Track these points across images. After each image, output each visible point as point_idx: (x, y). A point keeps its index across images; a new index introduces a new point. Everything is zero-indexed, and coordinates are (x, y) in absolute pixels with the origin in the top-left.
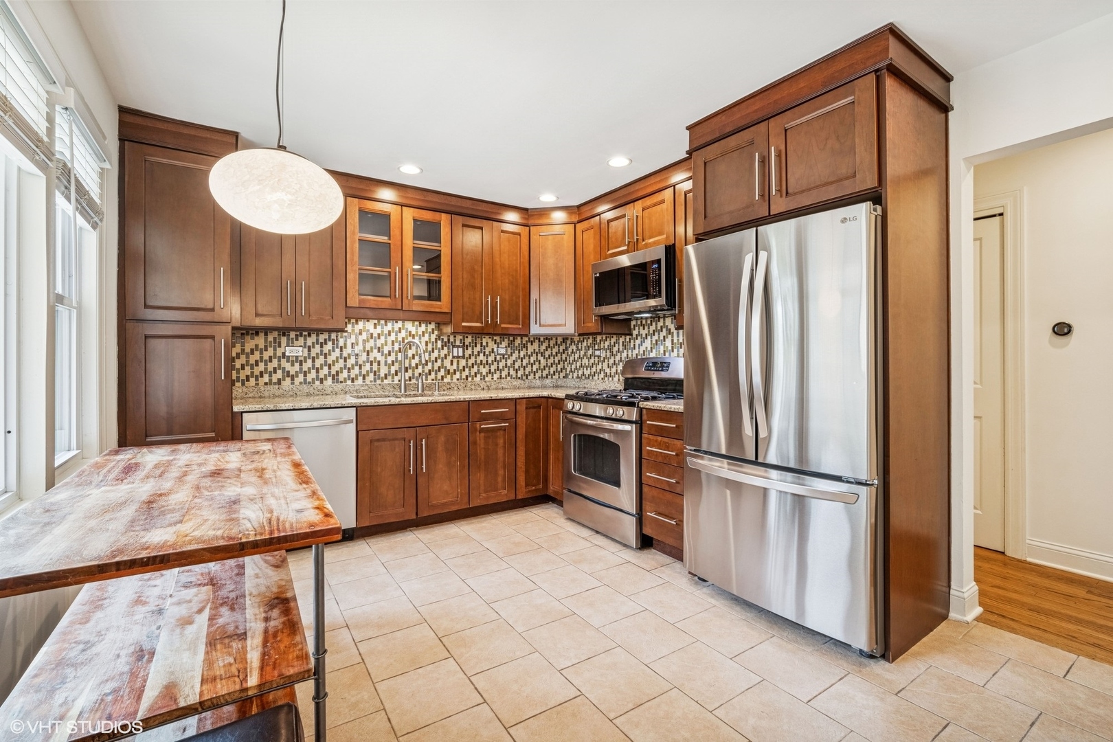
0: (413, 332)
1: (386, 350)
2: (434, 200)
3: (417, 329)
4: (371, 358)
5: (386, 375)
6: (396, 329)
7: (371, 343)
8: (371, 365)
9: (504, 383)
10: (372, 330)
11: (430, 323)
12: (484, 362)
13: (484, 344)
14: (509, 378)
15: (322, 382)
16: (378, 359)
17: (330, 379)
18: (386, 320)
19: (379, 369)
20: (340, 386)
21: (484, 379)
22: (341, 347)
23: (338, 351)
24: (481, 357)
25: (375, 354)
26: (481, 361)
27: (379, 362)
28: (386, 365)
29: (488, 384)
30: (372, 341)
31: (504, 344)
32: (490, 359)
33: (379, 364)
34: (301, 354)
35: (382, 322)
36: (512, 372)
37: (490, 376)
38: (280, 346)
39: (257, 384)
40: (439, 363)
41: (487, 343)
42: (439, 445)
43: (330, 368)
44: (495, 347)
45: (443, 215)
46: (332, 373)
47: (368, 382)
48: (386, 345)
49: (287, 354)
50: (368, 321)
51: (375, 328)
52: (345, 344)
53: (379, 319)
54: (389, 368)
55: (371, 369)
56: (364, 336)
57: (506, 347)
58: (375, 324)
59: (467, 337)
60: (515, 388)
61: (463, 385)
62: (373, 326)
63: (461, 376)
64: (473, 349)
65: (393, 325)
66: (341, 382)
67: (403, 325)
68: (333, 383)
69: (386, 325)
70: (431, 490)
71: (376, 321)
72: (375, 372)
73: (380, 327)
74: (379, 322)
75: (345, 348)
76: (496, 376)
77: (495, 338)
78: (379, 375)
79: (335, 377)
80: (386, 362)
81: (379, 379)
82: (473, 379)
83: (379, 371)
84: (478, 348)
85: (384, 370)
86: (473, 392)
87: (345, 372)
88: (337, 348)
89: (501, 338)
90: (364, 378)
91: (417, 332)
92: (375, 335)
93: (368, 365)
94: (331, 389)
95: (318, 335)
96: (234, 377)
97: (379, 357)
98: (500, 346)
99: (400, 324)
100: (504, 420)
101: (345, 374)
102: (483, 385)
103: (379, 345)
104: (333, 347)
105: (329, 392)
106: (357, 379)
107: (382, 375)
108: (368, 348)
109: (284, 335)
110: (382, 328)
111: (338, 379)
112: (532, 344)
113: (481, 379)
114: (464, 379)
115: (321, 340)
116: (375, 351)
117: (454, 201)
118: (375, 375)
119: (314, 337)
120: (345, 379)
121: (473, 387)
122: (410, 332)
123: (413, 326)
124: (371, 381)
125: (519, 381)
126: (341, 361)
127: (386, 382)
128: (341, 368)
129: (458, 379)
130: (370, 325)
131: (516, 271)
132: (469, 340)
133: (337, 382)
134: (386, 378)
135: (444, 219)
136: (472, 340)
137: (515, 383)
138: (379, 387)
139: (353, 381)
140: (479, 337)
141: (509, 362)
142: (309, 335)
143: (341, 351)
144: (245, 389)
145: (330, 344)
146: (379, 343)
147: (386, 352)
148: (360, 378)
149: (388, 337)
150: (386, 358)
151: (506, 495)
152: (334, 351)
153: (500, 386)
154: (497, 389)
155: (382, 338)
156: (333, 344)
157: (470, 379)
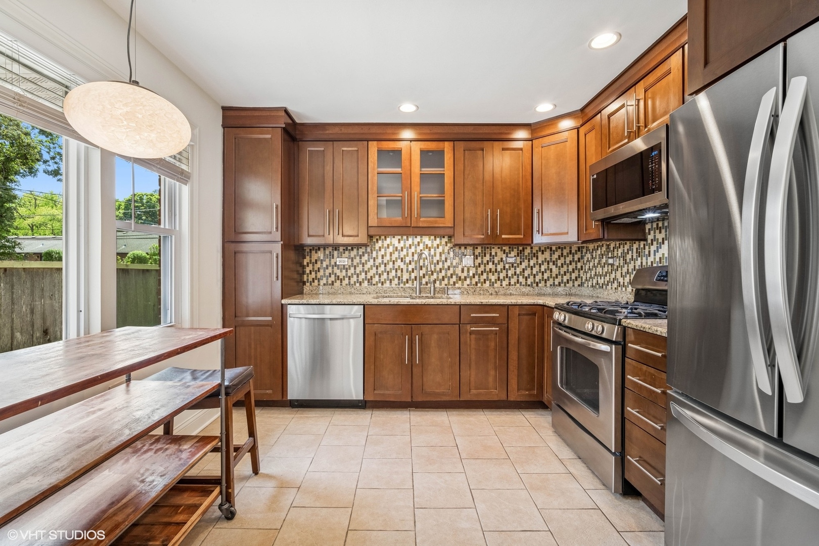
0: (430, 245)
1: (408, 260)
2: (439, 131)
3: (432, 242)
4: (396, 267)
5: (407, 280)
6: (416, 243)
7: (396, 255)
8: (396, 271)
9: (512, 290)
10: (397, 244)
11: (444, 237)
12: (493, 270)
13: (493, 254)
14: (518, 285)
15: (360, 285)
16: (401, 267)
17: (366, 282)
18: (408, 235)
19: (402, 275)
20: (373, 287)
21: (493, 285)
22: (374, 258)
23: (372, 261)
24: (490, 265)
25: (399, 263)
26: (490, 269)
27: (402, 269)
28: (407, 272)
29: (496, 289)
30: (396, 253)
31: (513, 254)
32: (499, 268)
33: (402, 271)
34: (346, 263)
35: (405, 237)
36: (521, 279)
37: (499, 282)
38: (333, 258)
39: (319, 285)
40: (451, 271)
41: (496, 253)
42: (433, 342)
43: (366, 274)
44: (504, 256)
45: (446, 143)
46: (368, 278)
47: (393, 285)
48: (408, 256)
49: (338, 263)
50: (394, 237)
51: (399, 242)
52: (377, 256)
53: (402, 235)
54: (410, 274)
55: (396, 275)
56: (391, 249)
57: (515, 256)
58: (399, 239)
59: (477, 248)
60: (524, 294)
61: (473, 290)
62: (397, 241)
63: (471, 283)
64: (482, 258)
65: (413, 240)
66: (374, 285)
67: (421, 240)
68: (368, 285)
69: (408, 240)
70: (425, 379)
71: (400, 237)
72: (399, 277)
73: (403, 241)
74: (402, 237)
75: (377, 258)
76: (504, 283)
77: (504, 248)
78: (402, 280)
79: (370, 281)
80: (407, 269)
81: (402, 283)
82: (482, 285)
83: (402, 277)
84: (488, 257)
85: (406, 276)
86: (482, 297)
87: (377, 277)
88: (371, 259)
89: (510, 248)
90: (391, 282)
91: (432, 245)
92: (399, 248)
93: (394, 271)
94: (366, 290)
95: (358, 249)
96: (305, 280)
97: (402, 266)
98: (509, 255)
99: (418, 239)
100: (494, 325)
101: (377, 279)
102: (491, 290)
103: (402, 256)
104: (369, 258)
105: (365, 292)
106: (385, 283)
107: (404, 280)
108: (394, 259)
109: (336, 250)
110: (405, 242)
111: (372, 282)
112: (543, 253)
113: (490, 285)
114: (474, 285)
115: (360, 253)
116: (399, 261)
117: (456, 130)
118: (399, 280)
119: (355, 250)
120: (377, 282)
121: (482, 292)
122: (427, 245)
123: (429, 240)
124: (396, 285)
125: (528, 288)
126: (374, 269)
127: (407, 285)
128: (374, 274)
129: (468, 285)
130: (395, 241)
131: (518, 184)
132: (479, 250)
133: (371, 285)
134: (407, 282)
135: (447, 146)
136: (482, 251)
137: (524, 290)
138: (401, 289)
139: (382, 284)
140: (488, 248)
141: (518, 271)
142: (352, 249)
143: (374, 261)
144: (311, 288)
145: (366, 255)
146: (402, 254)
147: (407, 261)
148: (388, 282)
149: (409, 250)
150: (407, 266)
151: (497, 395)
152: (369, 261)
153: (509, 292)
154: (505, 295)
155: (405, 250)
156: (369, 256)
157: (479, 285)
